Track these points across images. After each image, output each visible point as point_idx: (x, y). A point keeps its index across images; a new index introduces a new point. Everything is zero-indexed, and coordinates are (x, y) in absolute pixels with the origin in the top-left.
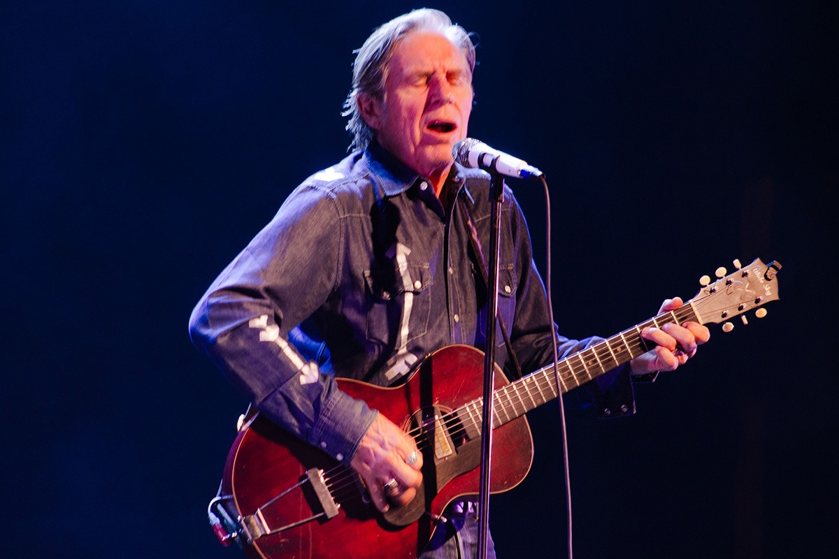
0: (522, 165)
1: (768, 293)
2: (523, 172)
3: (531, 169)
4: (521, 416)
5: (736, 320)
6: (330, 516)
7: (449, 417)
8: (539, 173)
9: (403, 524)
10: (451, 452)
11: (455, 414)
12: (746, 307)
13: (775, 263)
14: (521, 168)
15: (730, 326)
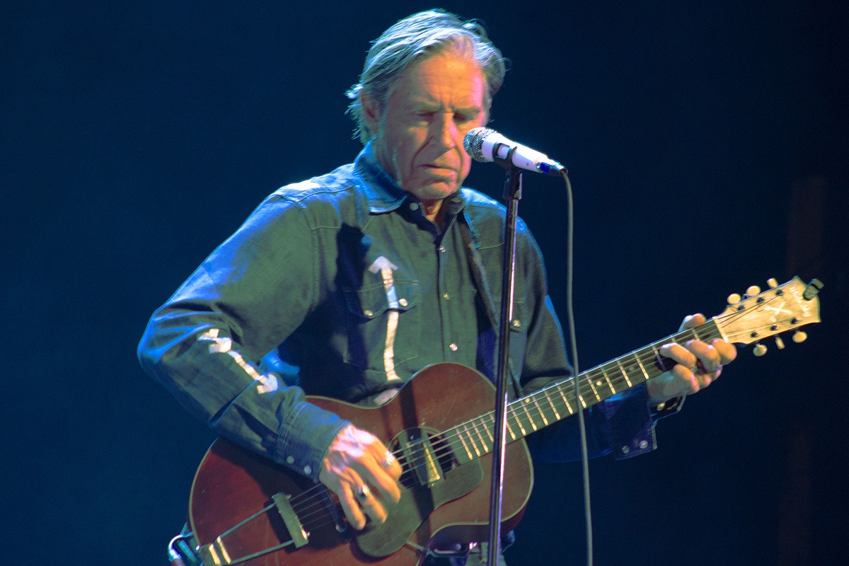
0: (542, 158)
1: (807, 315)
2: (543, 166)
3: (551, 162)
4: (518, 440)
5: (769, 341)
6: (298, 545)
7: (436, 439)
8: (560, 167)
9: (381, 555)
10: (438, 478)
11: (443, 436)
12: (782, 329)
13: (815, 281)
14: (541, 161)
15: (763, 349)
